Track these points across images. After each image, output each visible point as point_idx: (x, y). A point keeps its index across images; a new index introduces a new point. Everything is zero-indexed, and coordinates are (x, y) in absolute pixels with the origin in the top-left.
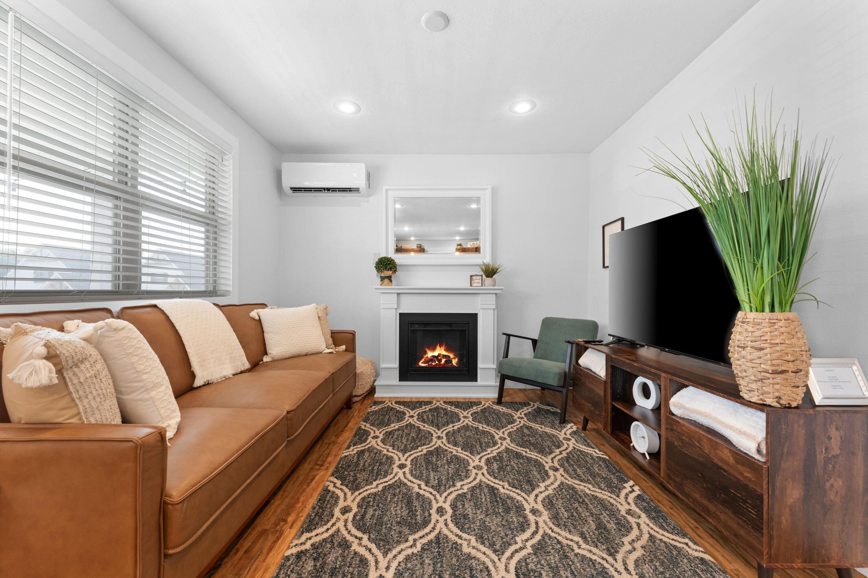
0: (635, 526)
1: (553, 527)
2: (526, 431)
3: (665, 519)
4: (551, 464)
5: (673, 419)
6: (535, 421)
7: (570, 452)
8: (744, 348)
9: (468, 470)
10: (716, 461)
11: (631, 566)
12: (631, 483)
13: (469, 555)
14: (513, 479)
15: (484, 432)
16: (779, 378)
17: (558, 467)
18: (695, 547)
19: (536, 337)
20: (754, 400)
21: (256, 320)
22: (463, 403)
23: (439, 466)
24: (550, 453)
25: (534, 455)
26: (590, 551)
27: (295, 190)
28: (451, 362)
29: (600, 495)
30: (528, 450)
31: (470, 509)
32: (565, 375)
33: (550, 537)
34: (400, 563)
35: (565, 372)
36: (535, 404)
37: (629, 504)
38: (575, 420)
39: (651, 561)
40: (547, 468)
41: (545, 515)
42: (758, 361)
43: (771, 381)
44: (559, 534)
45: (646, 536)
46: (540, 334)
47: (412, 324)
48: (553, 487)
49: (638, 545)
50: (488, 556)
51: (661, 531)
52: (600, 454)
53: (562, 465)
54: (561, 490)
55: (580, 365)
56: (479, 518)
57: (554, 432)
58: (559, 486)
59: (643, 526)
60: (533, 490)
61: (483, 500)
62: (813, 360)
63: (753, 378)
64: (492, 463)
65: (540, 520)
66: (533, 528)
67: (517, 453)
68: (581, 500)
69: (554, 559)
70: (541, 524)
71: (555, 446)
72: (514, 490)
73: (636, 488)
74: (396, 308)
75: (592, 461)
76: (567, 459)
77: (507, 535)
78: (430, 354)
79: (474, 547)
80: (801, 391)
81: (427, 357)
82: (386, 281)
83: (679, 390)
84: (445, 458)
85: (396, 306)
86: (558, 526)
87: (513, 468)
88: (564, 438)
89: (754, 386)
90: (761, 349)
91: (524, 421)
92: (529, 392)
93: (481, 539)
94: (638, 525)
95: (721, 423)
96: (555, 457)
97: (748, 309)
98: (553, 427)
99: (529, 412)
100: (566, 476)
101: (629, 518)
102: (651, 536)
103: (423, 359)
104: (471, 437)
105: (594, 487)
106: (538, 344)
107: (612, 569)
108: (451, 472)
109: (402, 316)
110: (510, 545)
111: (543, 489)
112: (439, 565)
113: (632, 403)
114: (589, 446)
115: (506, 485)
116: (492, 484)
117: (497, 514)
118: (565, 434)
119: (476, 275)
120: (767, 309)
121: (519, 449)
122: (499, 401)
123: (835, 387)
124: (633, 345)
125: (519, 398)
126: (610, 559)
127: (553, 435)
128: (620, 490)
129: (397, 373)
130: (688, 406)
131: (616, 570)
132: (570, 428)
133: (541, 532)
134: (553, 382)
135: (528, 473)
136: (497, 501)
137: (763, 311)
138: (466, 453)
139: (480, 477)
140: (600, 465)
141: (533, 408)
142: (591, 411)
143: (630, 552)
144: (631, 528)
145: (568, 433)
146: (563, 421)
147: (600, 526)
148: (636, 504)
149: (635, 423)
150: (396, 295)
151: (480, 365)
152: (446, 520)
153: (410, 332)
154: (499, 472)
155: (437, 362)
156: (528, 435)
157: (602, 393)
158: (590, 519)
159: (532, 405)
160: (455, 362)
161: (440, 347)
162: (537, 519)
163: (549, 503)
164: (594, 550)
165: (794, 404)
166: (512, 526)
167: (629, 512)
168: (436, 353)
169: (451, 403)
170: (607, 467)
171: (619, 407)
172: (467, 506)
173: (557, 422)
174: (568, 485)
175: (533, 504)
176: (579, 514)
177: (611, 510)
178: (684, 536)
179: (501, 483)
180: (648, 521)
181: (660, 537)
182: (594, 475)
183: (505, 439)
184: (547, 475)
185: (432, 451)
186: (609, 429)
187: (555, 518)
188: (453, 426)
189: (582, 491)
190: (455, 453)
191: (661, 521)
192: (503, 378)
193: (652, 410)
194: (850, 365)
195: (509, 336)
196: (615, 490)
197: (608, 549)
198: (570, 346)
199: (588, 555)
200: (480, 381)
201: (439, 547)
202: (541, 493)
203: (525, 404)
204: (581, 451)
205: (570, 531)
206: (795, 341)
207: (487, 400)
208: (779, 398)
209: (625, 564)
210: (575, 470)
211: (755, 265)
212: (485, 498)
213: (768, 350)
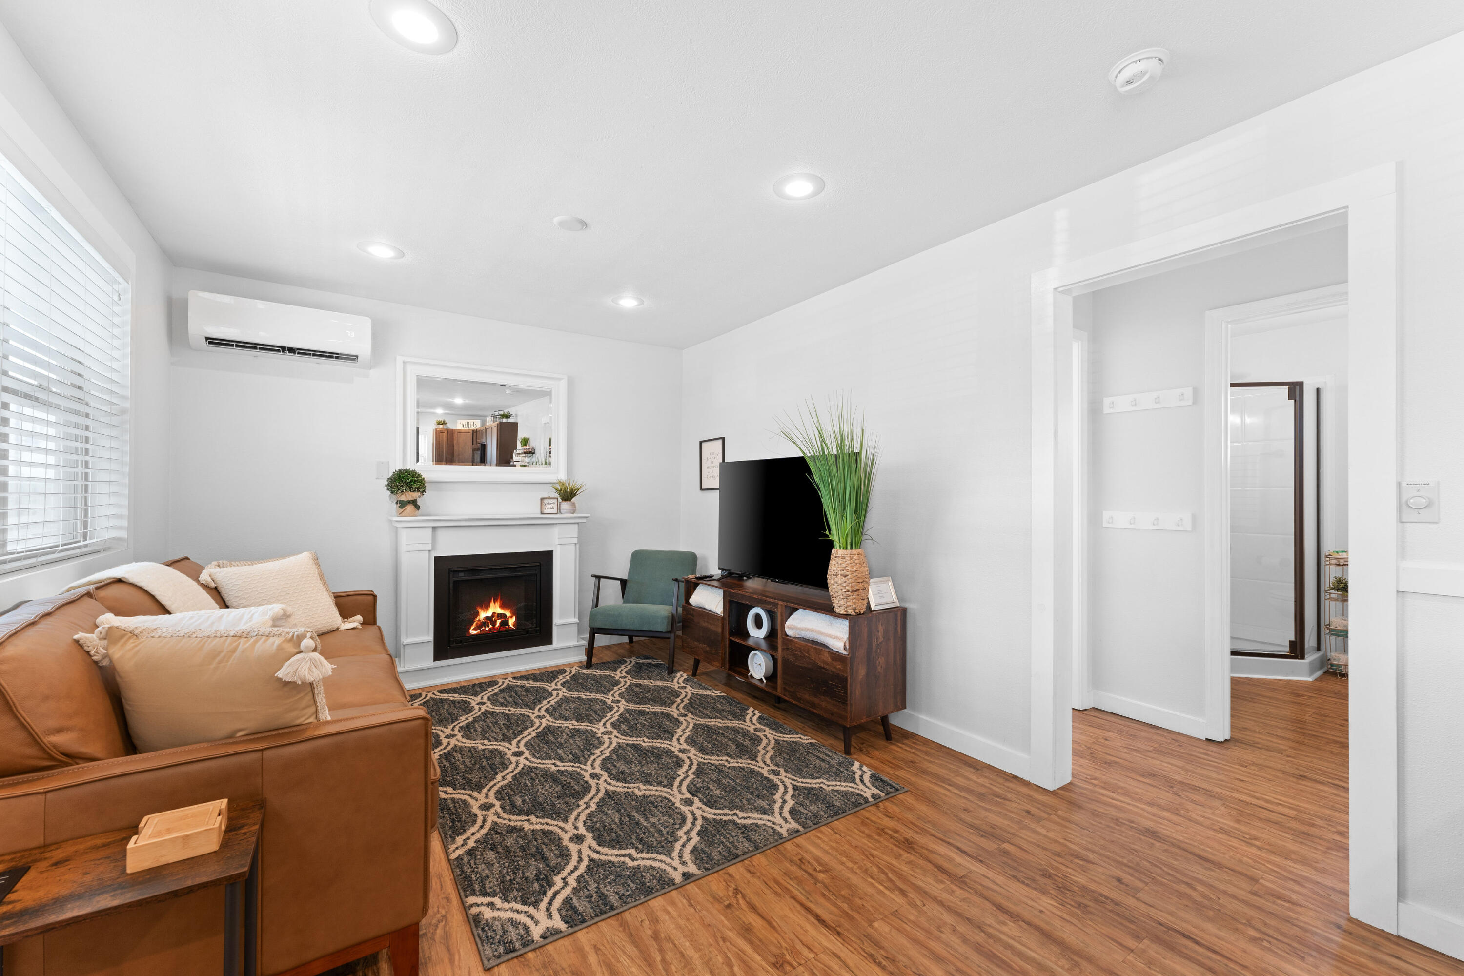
0: (763, 737)
1: (703, 756)
2: (636, 689)
3: (783, 727)
4: (678, 712)
5: (788, 640)
6: (641, 678)
7: (691, 698)
8: (836, 576)
9: (599, 738)
10: (820, 664)
11: (768, 762)
12: (751, 709)
13: (644, 796)
14: (649, 733)
15: (591, 700)
16: (855, 595)
17: (686, 713)
18: (805, 738)
19: (625, 577)
20: (842, 612)
21: (211, 588)
22: (541, 675)
23: (563, 742)
24: (673, 703)
25: (658, 709)
26: (738, 762)
27: (212, 341)
28: (507, 623)
29: (730, 725)
30: (649, 706)
31: (622, 767)
32: (673, 619)
33: (704, 764)
34: (584, 821)
35: (673, 615)
36: (631, 660)
37: (754, 724)
38: (681, 668)
39: (780, 755)
40: (676, 716)
41: (693, 751)
42: (844, 585)
43: (851, 597)
44: (711, 760)
45: (773, 742)
46: (630, 572)
47: (456, 572)
48: (689, 729)
49: (769, 748)
50: (661, 791)
51: (782, 735)
52: (718, 693)
53: (688, 711)
54: (697, 730)
55: (691, 605)
56: (636, 769)
57: (666, 684)
58: (694, 727)
59: (769, 736)
60: (673, 736)
61: (631, 756)
62: (872, 580)
63: (842, 597)
64: (619, 725)
65: (691, 755)
66: (688, 762)
67: (640, 711)
68: (717, 732)
69: (714, 776)
70: (693, 757)
71: (674, 696)
72: (655, 741)
73: (756, 712)
74: (430, 548)
75: (713, 701)
76: (691, 704)
77: (668, 774)
78: (483, 615)
79: (645, 790)
80: (865, 602)
81: (479, 620)
82: (410, 508)
83: (791, 614)
84: (564, 734)
85: (429, 547)
86: (707, 754)
87: (644, 725)
88: (679, 687)
89: (842, 602)
90: (846, 576)
91: (629, 680)
92: (616, 648)
93: (647, 782)
94: (765, 736)
95: (822, 634)
96: (678, 705)
97: (838, 548)
98: (662, 679)
99: (630, 669)
100: (696, 718)
101: (758, 733)
102: (776, 740)
103: (475, 624)
104: (579, 709)
105: (723, 720)
106: (628, 585)
107: (756, 768)
108: (581, 744)
109: (438, 560)
110: (674, 778)
111: (681, 733)
112: (623, 810)
113: (747, 635)
114: (705, 688)
115: (646, 740)
116: (631, 742)
117: (651, 762)
118: (679, 683)
119: (549, 498)
120: (849, 547)
121: (640, 707)
122: (589, 665)
123: (881, 597)
124: (740, 577)
125: (608, 657)
126: (753, 762)
127: (667, 687)
128: (744, 717)
129: (431, 649)
130: (799, 626)
131: (759, 767)
132: (680, 677)
133: (695, 763)
134: (662, 627)
135: (660, 725)
136: (644, 753)
137: (846, 549)
138: (585, 724)
139: (614, 741)
140: (722, 702)
141: (632, 665)
142: (706, 652)
143: (765, 754)
144: (761, 740)
145: (681, 681)
146: (671, 671)
147: (739, 745)
148: (759, 723)
149: (753, 652)
150: (431, 529)
151: (557, 620)
152: (606, 781)
153: (451, 585)
154: (632, 731)
155: (491, 626)
156: (641, 692)
157: (719, 630)
158: (730, 743)
159: (629, 662)
160: (512, 622)
161: (495, 603)
162: (688, 755)
163: (691, 741)
164: (740, 761)
165: (862, 612)
166: (670, 766)
167: (756, 730)
168: (489, 613)
169: (526, 677)
170: (728, 702)
171: (737, 641)
172: (618, 765)
173: (665, 674)
174: (701, 725)
175: (678, 746)
176: (720, 742)
177: (743, 733)
178: (797, 733)
179: (641, 739)
180: (771, 732)
181: (782, 739)
182: (719, 712)
183: (618, 701)
184: (679, 721)
185: (542, 731)
186: (727, 666)
187: (702, 750)
188: (549, 702)
189: (715, 726)
190: (571, 727)
191: (780, 729)
192: (594, 632)
193: (764, 638)
194: (887, 582)
195: (598, 577)
196: (741, 717)
197: (750, 757)
198: (676, 584)
199: (737, 765)
200: (557, 642)
201: (614, 800)
202: (681, 736)
203: (621, 662)
204: (700, 695)
205: (718, 755)
206: (862, 568)
207: (571, 665)
208: (855, 608)
209: (764, 762)
210: (702, 712)
211: (842, 516)
212: (631, 754)
213: (849, 577)
